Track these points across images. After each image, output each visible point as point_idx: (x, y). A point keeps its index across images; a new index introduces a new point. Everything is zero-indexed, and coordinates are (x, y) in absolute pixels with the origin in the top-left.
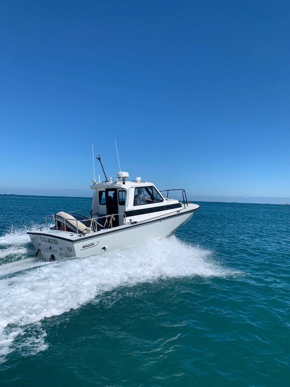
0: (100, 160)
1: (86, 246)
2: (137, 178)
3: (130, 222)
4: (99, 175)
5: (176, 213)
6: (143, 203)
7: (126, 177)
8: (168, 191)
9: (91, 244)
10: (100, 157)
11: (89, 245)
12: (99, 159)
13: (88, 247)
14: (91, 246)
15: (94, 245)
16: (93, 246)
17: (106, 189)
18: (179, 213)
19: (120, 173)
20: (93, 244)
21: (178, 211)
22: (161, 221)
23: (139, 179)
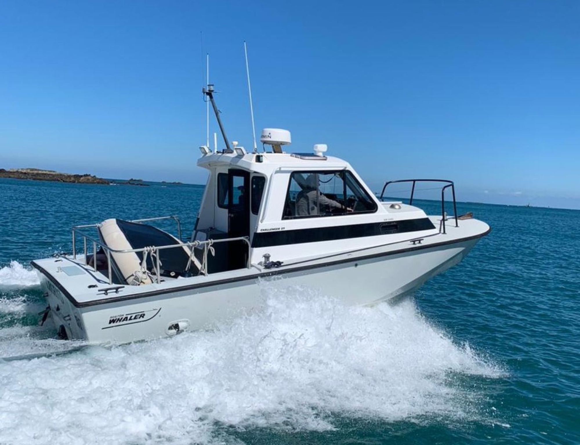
0: (211, 97)
1: (119, 320)
2: (317, 147)
3: (265, 263)
4: (215, 134)
5: (409, 245)
6: (315, 212)
7: (282, 143)
8: (414, 181)
9: (134, 316)
10: (212, 88)
11: (129, 317)
12: (210, 94)
13: (125, 322)
14: (135, 318)
15: (145, 318)
16: (141, 319)
17: (229, 170)
18: (418, 245)
19: (268, 130)
20: (143, 316)
21: (414, 241)
22: (356, 265)
23: (321, 148)
